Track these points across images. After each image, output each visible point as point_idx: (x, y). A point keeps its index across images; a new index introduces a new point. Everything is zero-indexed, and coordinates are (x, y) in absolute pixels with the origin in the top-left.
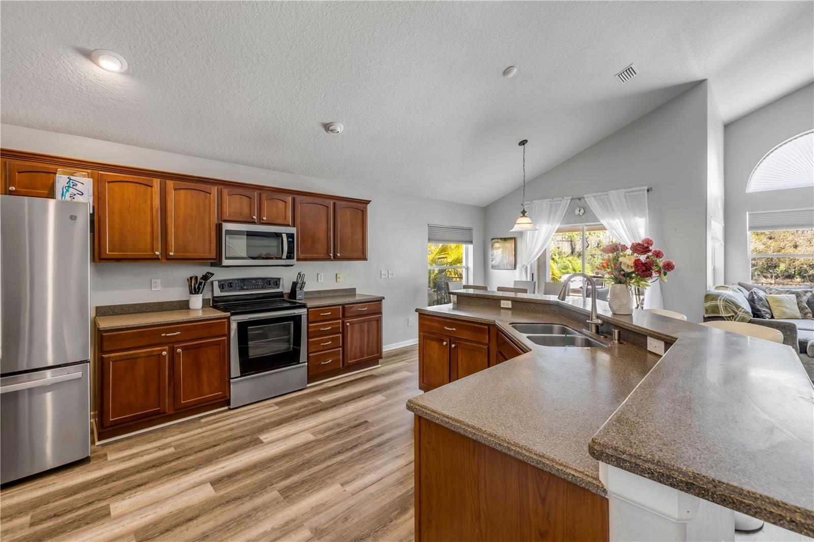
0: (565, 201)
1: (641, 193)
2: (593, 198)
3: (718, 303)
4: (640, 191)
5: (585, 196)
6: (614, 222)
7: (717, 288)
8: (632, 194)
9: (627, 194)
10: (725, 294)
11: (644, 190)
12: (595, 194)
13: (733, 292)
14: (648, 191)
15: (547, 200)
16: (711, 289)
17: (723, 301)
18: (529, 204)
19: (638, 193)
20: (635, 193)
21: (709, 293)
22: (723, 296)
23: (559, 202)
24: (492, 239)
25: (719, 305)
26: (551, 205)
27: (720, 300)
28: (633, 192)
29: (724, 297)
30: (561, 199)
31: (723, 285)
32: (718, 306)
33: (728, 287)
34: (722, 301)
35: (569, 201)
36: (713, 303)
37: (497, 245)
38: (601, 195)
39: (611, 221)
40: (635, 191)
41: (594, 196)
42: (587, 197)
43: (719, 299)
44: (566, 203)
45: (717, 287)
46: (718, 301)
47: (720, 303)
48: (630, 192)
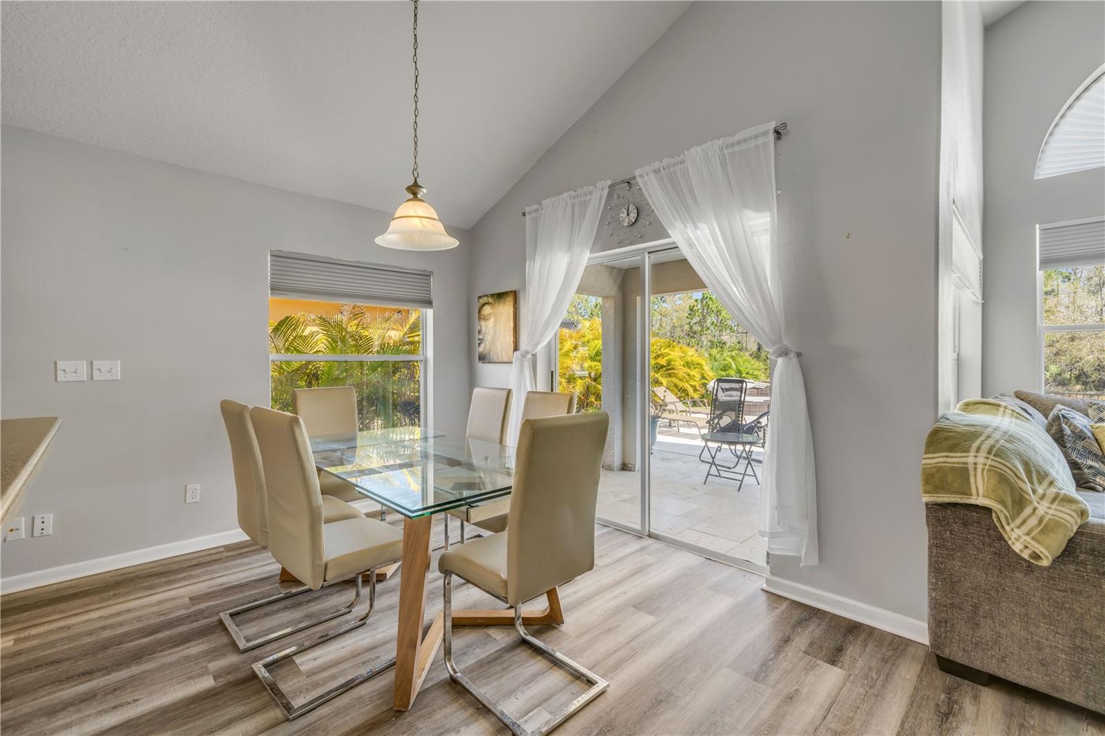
0: (599, 193)
1: (760, 141)
2: (652, 176)
3: (970, 460)
4: (756, 137)
5: (637, 172)
6: (699, 232)
7: (968, 407)
8: (737, 148)
9: (726, 152)
10: (996, 429)
11: (765, 133)
12: (656, 165)
13: (1014, 420)
14: (778, 133)
15: (565, 195)
16: (952, 411)
17: (989, 453)
18: (536, 210)
19: (752, 144)
20: (744, 146)
21: (943, 424)
22: (989, 437)
23: (589, 197)
24: (480, 297)
25: (971, 467)
26: (573, 205)
27: (978, 450)
28: (739, 143)
29: (990, 442)
30: (591, 188)
31: (979, 399)
32: (967, 469)
33: (999, 406)
34: (983, 454)
35: (606, 191)
36: (955, 459)
37: (487, 310)
38: (669, 167)
39: (690, 231)
40: (745, 140)
41: (656, 172)
42: (641, 176)
43: (975, 445)
44: (601, 196)
45: (967, 404)
46: (972, 454)
47: (976, 460)
48: (733, 145)
